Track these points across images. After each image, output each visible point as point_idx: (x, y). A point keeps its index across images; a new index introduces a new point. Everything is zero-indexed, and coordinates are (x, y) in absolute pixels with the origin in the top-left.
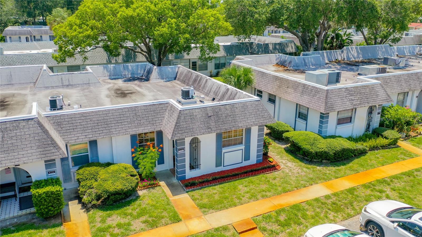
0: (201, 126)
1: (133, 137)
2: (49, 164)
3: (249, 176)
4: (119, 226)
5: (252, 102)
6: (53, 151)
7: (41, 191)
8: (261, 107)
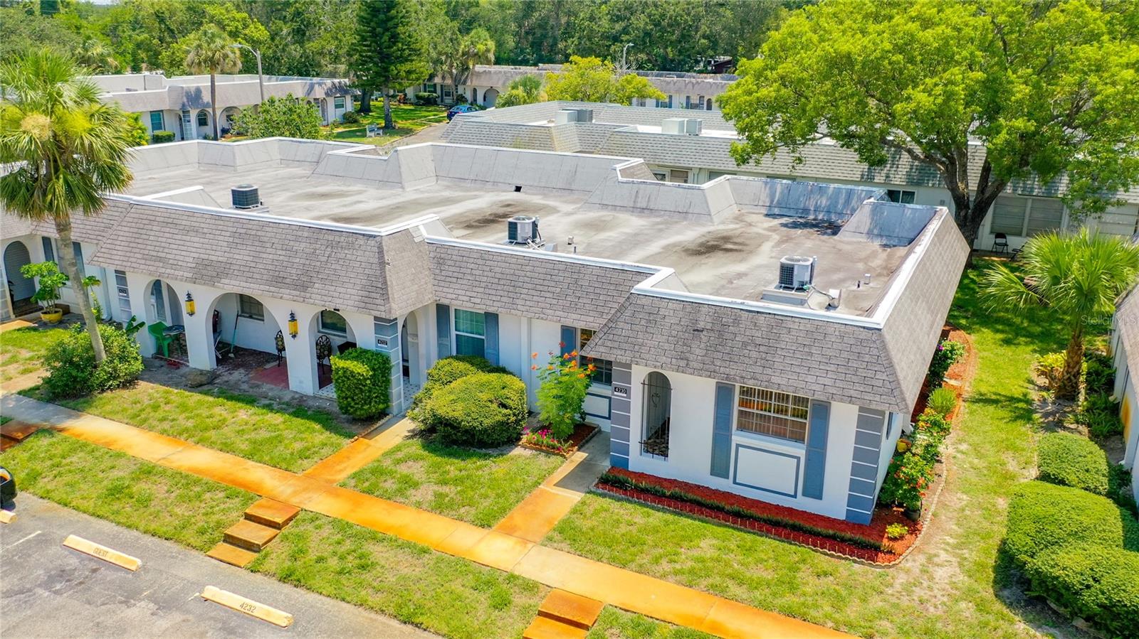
0: (666, 346)
2: (380, 325)
3: (767, 533)
5: (849, 329)
6: (378, 302)
8: (875, 352)
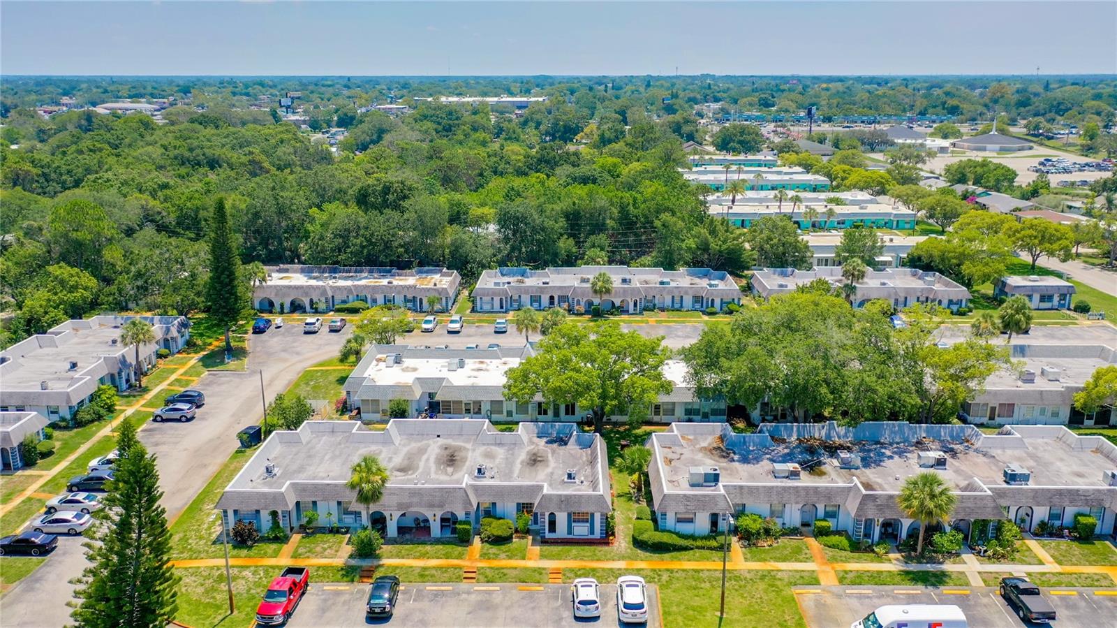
0: (555, 506)
1: (518, 504)
2: (467, 514)
3: (586, 545)
4: (494, 554)
5: (596, 496)
6: (471, 506)
7: (461, 527)
8: (602, 500)
